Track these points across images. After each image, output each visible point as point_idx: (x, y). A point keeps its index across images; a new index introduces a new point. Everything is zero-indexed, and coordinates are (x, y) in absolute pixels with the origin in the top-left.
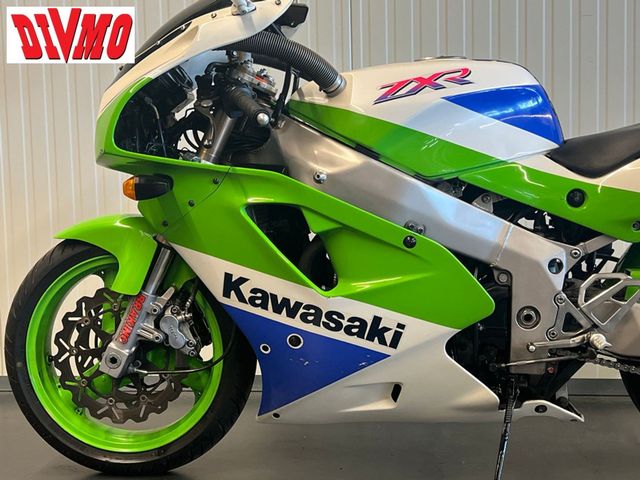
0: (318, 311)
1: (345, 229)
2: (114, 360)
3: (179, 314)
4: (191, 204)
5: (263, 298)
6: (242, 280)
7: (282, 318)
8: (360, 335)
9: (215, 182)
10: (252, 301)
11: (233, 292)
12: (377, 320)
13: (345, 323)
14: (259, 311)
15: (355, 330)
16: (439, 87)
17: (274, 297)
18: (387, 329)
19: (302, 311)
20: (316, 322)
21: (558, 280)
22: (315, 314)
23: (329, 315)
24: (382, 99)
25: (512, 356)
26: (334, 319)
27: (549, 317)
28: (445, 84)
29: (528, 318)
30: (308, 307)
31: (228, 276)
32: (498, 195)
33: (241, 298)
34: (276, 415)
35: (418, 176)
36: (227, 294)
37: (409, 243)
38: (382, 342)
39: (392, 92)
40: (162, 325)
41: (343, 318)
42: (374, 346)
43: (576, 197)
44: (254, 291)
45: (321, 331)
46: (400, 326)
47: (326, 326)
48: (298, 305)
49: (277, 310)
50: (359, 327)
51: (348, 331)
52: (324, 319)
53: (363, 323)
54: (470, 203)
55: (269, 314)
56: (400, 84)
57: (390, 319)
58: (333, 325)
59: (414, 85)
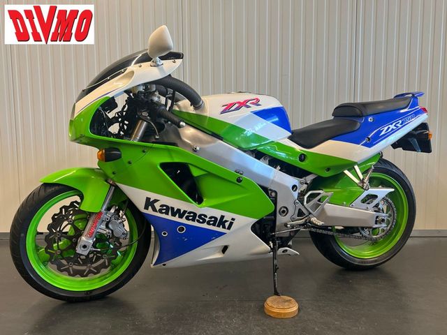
0: (195, 214)
1: (209, 174)
2: (85, 247)
3: (118, 219)
4: (130, 163)
5: (167, 209)
6: (156, 201)
7: (176, 219)
8: (214, 225)
9: (144, 152)
10: (160, 211)
11: (150, 207)
12: (222, 217)
13: (207, 219)
14: (164, 216)
15: (211, 223)
16: (248, 107)
17: (173, 208)
18: (226, 221)
19: (186, 214)
20: (193, 220)
21: (296, 194)
22: (193, 216)
23: (200, 216)
24: (223, 112)
25: (277, 229)
26: (202, 218)
27: (292, 211)
28: (250, 105)
29: (283, 212)
30: (190, 213)
31: (148, 199)
32: (270, 156)
33: (154, 209)
34: (164, 265)
35: (240, 148)
36: (146, 208)
37: (239, 180)
38: (224, 227)
39: (228, 108)
40: (110, 226)
41: (206, 217)
42: (220, 229)
43: (302, 157)
44: (162, 206)
45: (196, 224)
46: (233, 219)
47: (198, 221)
48: (185, 212)
49: (174, 214)
50: (214, 221)
51: (208, 223)
52: (197, 218)
53: (216, 219)
54: (259, 160)
55: (169, 217)
56: (231, 104)
57: (228, 216)
58: (201, 221)
59: (237, 105)
